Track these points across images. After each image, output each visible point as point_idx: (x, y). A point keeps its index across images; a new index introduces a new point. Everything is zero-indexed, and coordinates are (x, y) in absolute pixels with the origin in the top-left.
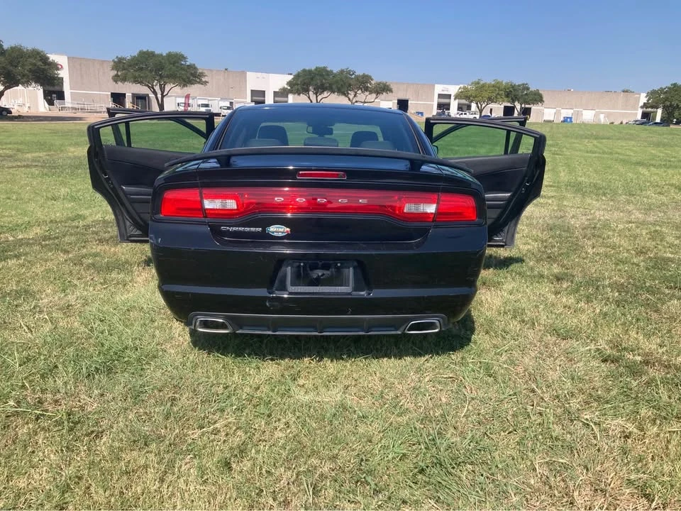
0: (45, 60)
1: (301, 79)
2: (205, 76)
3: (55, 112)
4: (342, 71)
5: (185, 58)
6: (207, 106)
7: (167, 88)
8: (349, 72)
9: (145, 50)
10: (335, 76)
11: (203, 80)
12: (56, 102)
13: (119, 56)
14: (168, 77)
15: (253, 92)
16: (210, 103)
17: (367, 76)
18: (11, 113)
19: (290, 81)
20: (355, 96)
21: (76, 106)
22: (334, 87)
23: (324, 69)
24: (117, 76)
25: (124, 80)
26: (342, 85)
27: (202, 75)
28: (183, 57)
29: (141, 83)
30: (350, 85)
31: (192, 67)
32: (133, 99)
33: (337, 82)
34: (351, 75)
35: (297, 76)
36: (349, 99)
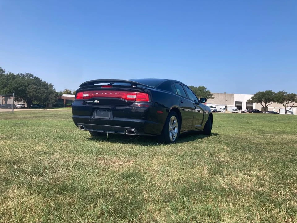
1: (258, 96)
4: (280, 92)
5: (206, 88)
6: (215, 108)
8: (284, 93)
10: (276, 94)
11: (213, 97)
15: (237, 102)
16: (216, 107)
17: (294, 94)
19: (252, 97)
20: (287, 103)
22: (275, 99)
23: (270, 92)
26: (279, 98)
27: (212, 95)
28: (205, 88)
30: (284, 99)
31: (209, 92)
33: (277, 97)
34: (285, 94)
35: (256, 95)
36: (284, 105)
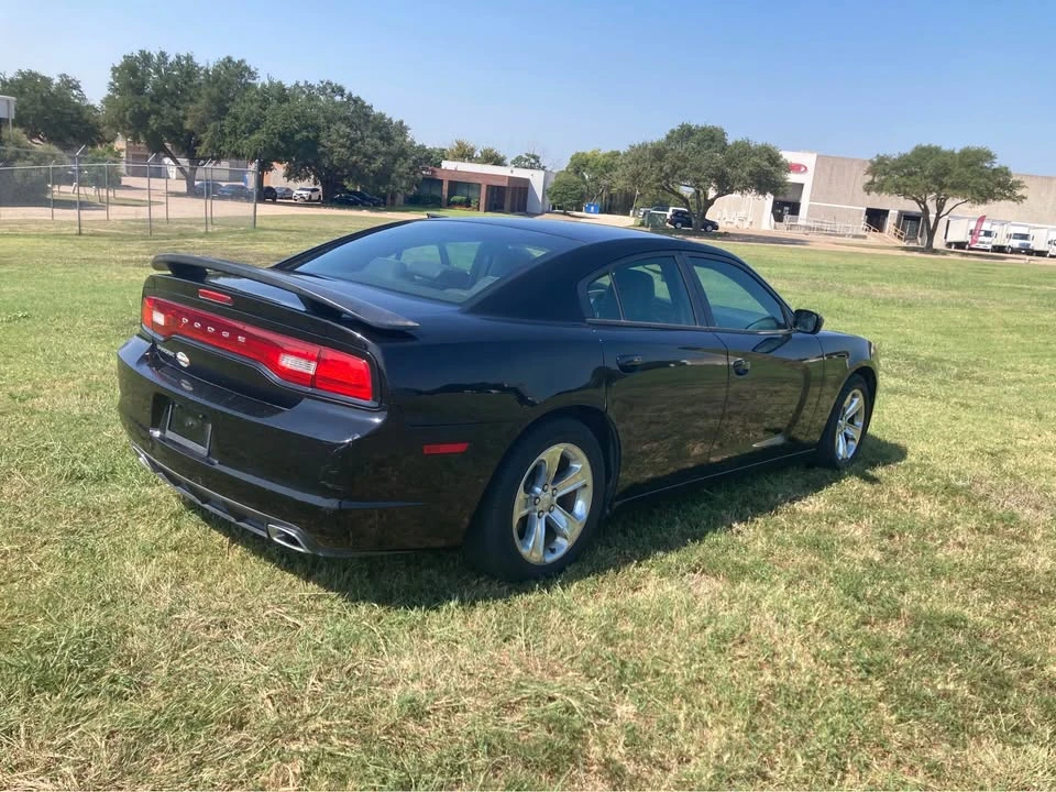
0: (774, 159)
2: (1023, 187)
3: (782, 231)
5: (994, 157)
6: (1025, 237)
7: (949, 204)
9: (925, 144)
11: (1019, 193)
12: (787, 218)
13: (881, 155)
14: (954, 187)
16: (1032, 233)
18: (717, 228)
21: (812, 225)
24: (872, 183)
25: (880, 189)
27: (1018, 185)
28: (989, 156)
29: (905, 194)
31: (1005, 172)
32: (899, 220)
